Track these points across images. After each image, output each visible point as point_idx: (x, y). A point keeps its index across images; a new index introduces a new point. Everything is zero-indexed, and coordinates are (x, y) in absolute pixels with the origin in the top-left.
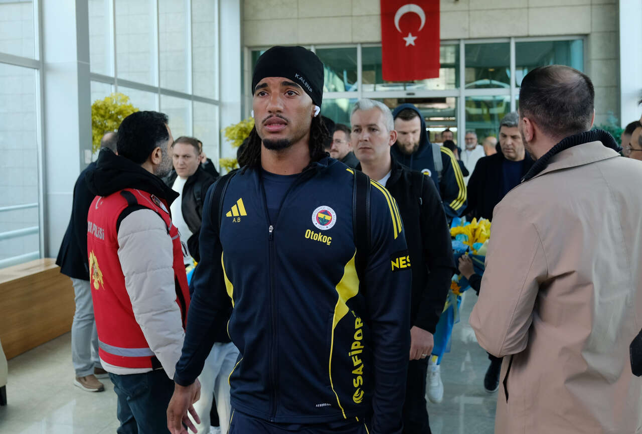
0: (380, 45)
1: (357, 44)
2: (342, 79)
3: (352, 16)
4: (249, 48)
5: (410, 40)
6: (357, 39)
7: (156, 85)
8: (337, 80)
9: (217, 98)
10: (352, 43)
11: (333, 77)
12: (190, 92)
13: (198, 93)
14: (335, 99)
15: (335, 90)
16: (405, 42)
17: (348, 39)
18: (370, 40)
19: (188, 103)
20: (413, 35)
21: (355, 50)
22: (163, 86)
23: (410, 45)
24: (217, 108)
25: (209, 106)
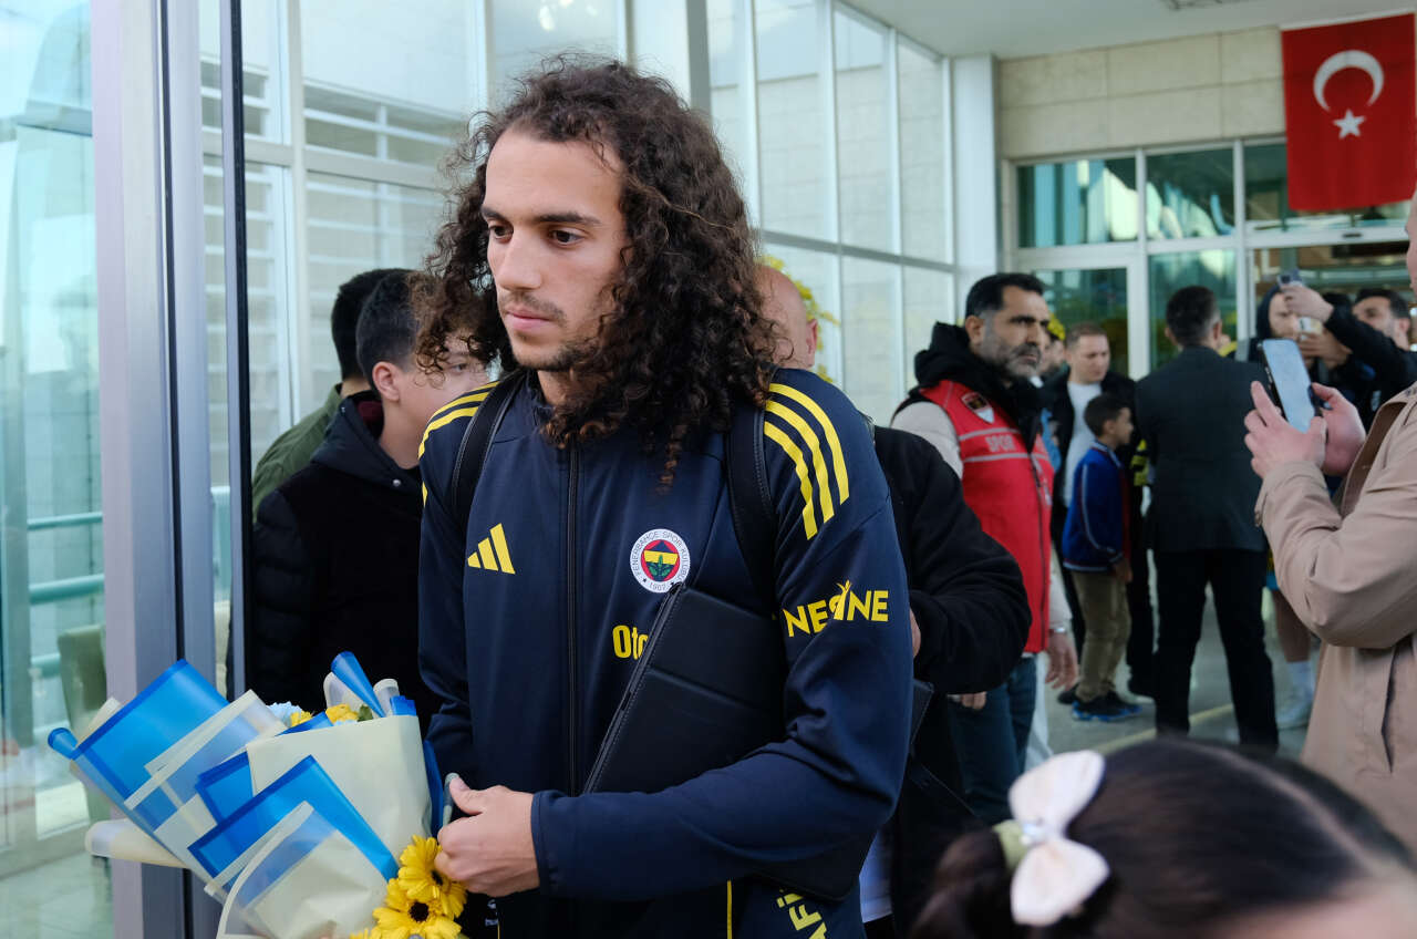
0: (1283, 140)
1: (1232, 139)
2: (1208, 211)
3: (1220, 85)
4: (1012, 160)
5: (1350, 125)
6: (1231, 131)
7: (834, 239)
8: (1200, 214)
9: (949, 260)
10: (1223, 139)
11: (1189, 209)
12: (897, 251)
13: (913, 253)
14: (1197, 253)
15: (1196, 234)
16: (1338, 129)
17: (1214, 132)
18: (1261, 130)
19: (895, 271)
20: (1356, 114)
21: (1229, 153)
22: (848, 241)
23: (1350, 136)
24: (949, 279)
25: (933, 275)
